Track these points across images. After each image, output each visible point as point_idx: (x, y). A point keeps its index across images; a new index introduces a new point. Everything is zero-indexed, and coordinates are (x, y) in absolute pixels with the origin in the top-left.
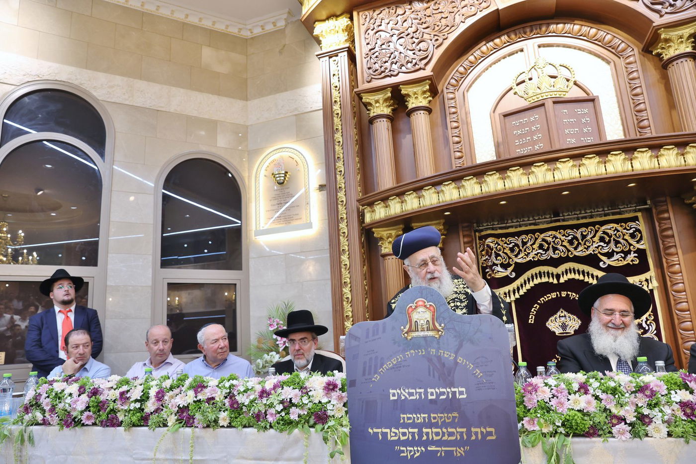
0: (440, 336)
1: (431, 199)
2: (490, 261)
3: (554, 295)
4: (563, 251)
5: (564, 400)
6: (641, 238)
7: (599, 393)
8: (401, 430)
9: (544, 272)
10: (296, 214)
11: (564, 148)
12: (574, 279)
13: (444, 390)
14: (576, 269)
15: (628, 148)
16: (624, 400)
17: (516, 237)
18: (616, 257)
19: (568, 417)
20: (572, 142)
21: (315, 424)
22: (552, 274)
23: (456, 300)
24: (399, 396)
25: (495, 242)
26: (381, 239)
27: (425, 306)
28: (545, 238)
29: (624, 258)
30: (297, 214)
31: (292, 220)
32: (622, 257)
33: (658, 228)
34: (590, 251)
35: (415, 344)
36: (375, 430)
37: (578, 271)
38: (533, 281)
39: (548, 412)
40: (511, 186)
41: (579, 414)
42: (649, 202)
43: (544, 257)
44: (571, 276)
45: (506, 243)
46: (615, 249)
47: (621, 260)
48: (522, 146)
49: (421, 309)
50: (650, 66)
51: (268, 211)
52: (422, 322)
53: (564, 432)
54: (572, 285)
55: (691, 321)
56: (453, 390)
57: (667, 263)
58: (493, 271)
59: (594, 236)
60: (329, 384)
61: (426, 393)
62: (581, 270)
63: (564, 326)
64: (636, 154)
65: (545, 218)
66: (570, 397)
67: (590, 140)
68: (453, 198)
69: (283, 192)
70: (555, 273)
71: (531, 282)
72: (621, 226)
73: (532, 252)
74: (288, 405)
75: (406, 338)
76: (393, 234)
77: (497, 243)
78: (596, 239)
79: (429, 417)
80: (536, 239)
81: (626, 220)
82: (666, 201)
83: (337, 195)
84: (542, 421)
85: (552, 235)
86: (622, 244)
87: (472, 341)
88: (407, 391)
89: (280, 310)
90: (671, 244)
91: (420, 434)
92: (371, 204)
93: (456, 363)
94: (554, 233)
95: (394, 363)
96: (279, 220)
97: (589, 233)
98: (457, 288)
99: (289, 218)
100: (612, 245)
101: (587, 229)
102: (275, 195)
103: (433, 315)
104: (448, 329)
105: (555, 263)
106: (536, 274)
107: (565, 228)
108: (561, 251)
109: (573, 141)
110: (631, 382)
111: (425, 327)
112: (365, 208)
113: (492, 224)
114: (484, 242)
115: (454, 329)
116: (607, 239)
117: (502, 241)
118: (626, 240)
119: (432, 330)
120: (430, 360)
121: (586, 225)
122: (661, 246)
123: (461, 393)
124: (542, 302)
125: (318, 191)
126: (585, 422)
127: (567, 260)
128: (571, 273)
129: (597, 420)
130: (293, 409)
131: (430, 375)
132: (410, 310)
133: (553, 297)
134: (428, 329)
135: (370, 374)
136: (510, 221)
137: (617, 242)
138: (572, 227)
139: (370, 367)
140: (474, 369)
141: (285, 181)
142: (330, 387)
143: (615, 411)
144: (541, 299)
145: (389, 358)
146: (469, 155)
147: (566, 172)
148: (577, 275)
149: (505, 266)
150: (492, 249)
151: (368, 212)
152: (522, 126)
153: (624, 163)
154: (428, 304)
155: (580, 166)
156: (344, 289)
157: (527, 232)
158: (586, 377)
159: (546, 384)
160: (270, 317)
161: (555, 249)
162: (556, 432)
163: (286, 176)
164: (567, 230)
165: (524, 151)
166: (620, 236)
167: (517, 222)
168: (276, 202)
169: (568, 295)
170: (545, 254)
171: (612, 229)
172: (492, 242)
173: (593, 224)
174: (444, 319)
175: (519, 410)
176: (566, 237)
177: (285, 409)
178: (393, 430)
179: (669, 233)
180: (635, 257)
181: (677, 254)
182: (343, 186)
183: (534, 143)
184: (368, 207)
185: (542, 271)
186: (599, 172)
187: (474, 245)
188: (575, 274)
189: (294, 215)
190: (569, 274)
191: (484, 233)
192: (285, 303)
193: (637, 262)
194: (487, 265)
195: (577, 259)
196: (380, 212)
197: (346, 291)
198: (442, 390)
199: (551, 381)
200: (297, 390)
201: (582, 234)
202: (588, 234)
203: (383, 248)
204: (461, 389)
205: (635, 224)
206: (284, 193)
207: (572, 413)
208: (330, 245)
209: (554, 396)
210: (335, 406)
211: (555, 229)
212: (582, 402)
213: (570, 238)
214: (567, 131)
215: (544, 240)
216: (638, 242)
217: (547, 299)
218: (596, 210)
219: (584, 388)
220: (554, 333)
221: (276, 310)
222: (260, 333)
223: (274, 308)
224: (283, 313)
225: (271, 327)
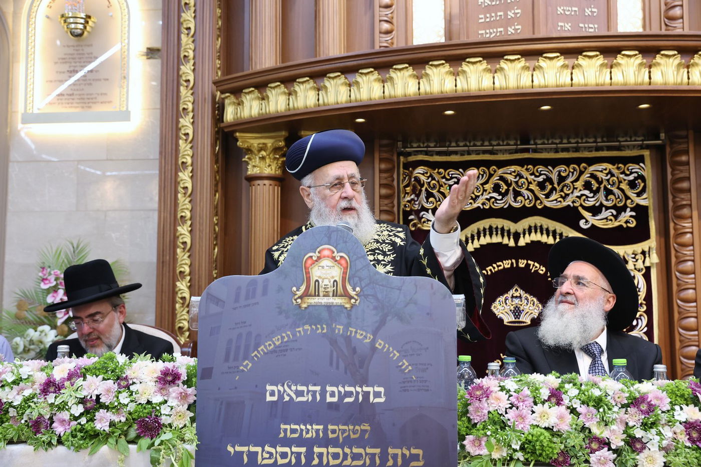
0: (353, 306)
1: (337, 94)
2: (417, 203)
3: (507, 264)
4: (528, 198)
5: (526, 411)
6: (644, 190)
7: (577, 404)
8: (280, 449)
9: (497, 228)
10: (101, 94)
11: (554, 36)
12: (539, 242)
13: (352, 389)
14: (545, 227)
15: (648, 47)
16: (610, 416)
17: (461, 170)
18: (605, 214)
19: (530, 438)
20: (566, 28)
21: (138, 437)
22: (509, 232)
23: (377, 251)
24: (281, 396)
25: (428, 175)
26: (249, 150)
27: (334, 258)
28: (505, 175)
29: (616, 217)
30: (105, 94)
31: (95, 103)
32: (613, 215)
33: (669, 177)
34: (568, 202)
35: (312, 316)
36: (238, 449)
37: (548, 231)
38: (478, 239)
39: (503, 428)
40: (465, 87)
41: (547, 434)
42: (663, 135)
43: (500, 205)
44: (536, 237)
45: (444, 177)
46: (605, 203)
47: (611, 220)
48: (489, 25)
49: (326, 262)
51: (51, 81)
52: (326, 283)
53: (522, 459)
55: (696, 317)
56: (365, 389)
57: (675, 229)
58: (420, 218)
59: (577, 180)
60: (166, 373)
61: (323, 393)
62: (551, 229)
63: (517, 312)
64: (658, 59)
65: (508, 145)
66: (535, 408)
67: (592, 29)
68: (373, 96)
69: (81, 52)
70: (512, 231)
71: (476, 241)
72: (618, 168)
73: (482, 194)
74: (93, 406)
75: (299, 306)
76: (269, 145)
77: (431, 176)
78: (579, 184)
79: (325, 430)
80: (491, 176)
81: (626, 160)
82: (687, 137)
83: (179, 69)
84: (493, 440)
85: (514, 172)
86: (615, 196)
87: (401, 318)
88: (294, 388)
89: (63, 255)
90: (684, 203)
91: (310, 455)
92: (237, 92)
93: (374, 349)
94: (518, 168)
95: (277, 343)
96: (71, 101)
97: (571, 174)
98: (379, 236)
99: (89, 99)
100: (601, 195)
101: (568, 167)
102: (65, 54)
103: (345, 273)
104: (366, 296)
105: (514, 215)
106: (484, 230)
107: (535, 162)
108: (526, 197)
109: (568, 26)
110: (622, 391)
111: (331, 290)
112: (227, 97)
113: (425, 145)
114: (412, 173)
115: (375, 296)
116: (595, 185)
117: (439, 173)
118: (622, 190)
119: (341, 296)
120: (333, 342)
121: (567, 162)
122: (671, 204)
123: (378, 395)
124: (489, 273)
125: (145, 57)
126: (553, 445)
127: (533, 212)
128: (536, 232)
129: (571, 443)
130: (101, 414)
131: (331, 364)
132: (309, 262)
133: (506, 266)
134: (335, 294)
135: (236, 359)
136: (453, 144)
137: (609, 192)
138: (546, 163)
139: (238, 348)
140: (399, 360)
141: (86, 33)
142: (168, 379)
143: (596, 431)
144: (488, 269)
145: (270, 336)
146: (403, 29)
147: (552, 75)
148: (545, 236)
150: (422, 186)
151: (230, 104)
153: (639, 70)
154: (338, 256)
155: (573, 68)
156: (179, 228)
157: (477, 164)
158: (560, 380)
159: (502, 389)
160: (42, 265)
161: (517, 194)
162: (511, 459)
163: (87, 22)
164: (538, 167)
165: (491, 33)
166: (614, 184)
167: (465, 146)
168: (66, 67)
169: (528, 265)
170: (502, 200)
171: (604, 171)
172: (423, 174)
173: (578, 161)
174: (361, 279)
175: (461, 425)
176: (536, 176)
177: (87, 412)
178: (267, 448)
179: (685, 185)
180: (631, 216)
181: (691, 217)
182: (191, 54)
183: (508, 22)
184: (232, 96)
185: (494, 226)
186: (601, 81)
187: (395, 176)
188: (542, 234)
189: (98, 94)
190: (533, 234)
191: (412, 158)
192: (72, 244)
193: (633, 224)
194: (411, 209)
195: (548, 213)
196: (251, 107)
197: (183, 232)
198: (348, 389)
199: (511, 384)
200: (111, 382)
201: (559, 175)
202: (568, 175)
203: (249, 167)
204: (377, 389)
205: (637, 166)
206: (83, 54)
207: (537, 431)
208: (161, 153)
209: (512, 406)
211: (521, 163)
212: (553, 416)
213: (541, 179)
214: (560, 10)
215: (502, 178)
216: (639, 195)
217: (496, 269)
218: (584, 141)
219: (556, 396)
220: (501, 320)
221: (55, 254)
222: (21, 292)
223: (52, 252)
224: (68, 260)
225: (45, 284)
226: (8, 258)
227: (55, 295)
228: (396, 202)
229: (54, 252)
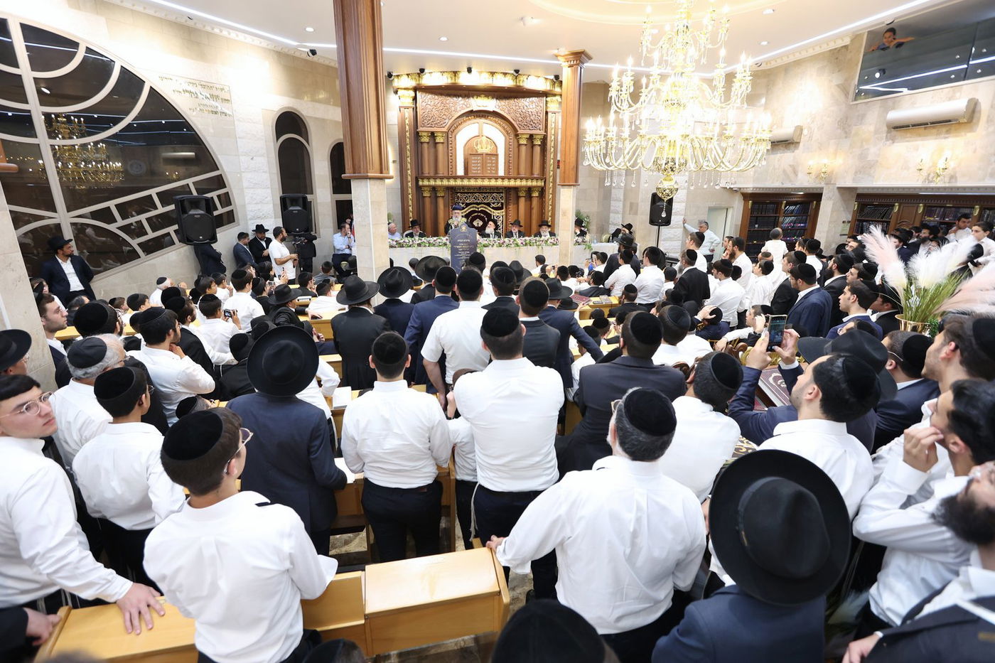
1: (445, 183)
14: (484, 206)
15: (503, 178)
17: (467, 194)
18: (495, 204)
26: (425, 191)
28: (476, 195)
32: (497, 204)
33: (508, 196)
34: (489, 201)
44: (482, 209)
46: (495, 202)
50: (516, 140)
54: (482, 211)
57: (508, 207)
63: (478, 224)
72: (498, 194)
73: (471, 199)
78: (491, 198)
81: (500, 193)
82: (512, 189)
85: (478, 195)
86: (497, 200)
90: (510, 202)
92: (422, 178)
100: (495, 200)
105: (478, 204)
107: (482, 193)
112: (419, 179)
114: (457, 194)
116: (494, 198)
117: (463, 195)
118: (499, 199)
121: (489, 193)
122: (508, 202)
125: (393, 163)
127: (482, 203)
138: (484, 193)
147: (486, 183)
149: (463, 204)
151: (420, 181)
152: (475, 160)
153: (501, 182)
155: (490, 181)
157: (471, 193)
161: (478, 199)
166: (497, 198)
169: (480, 214)
170: (475, 201)
172: (460, 195)
179: (511, 199)
180: (500, 204)
181: (511, 205)
186: (495, 184)
187: (453, 195)
191: (457, 191)
193: (500, 206)
195: (484, 204)
196: (426, 183)
201: (487, 195)
203: (424, 195)
205: (502, 194)
210: (448, 243)
211: (479, 193)
213: (483, 196)
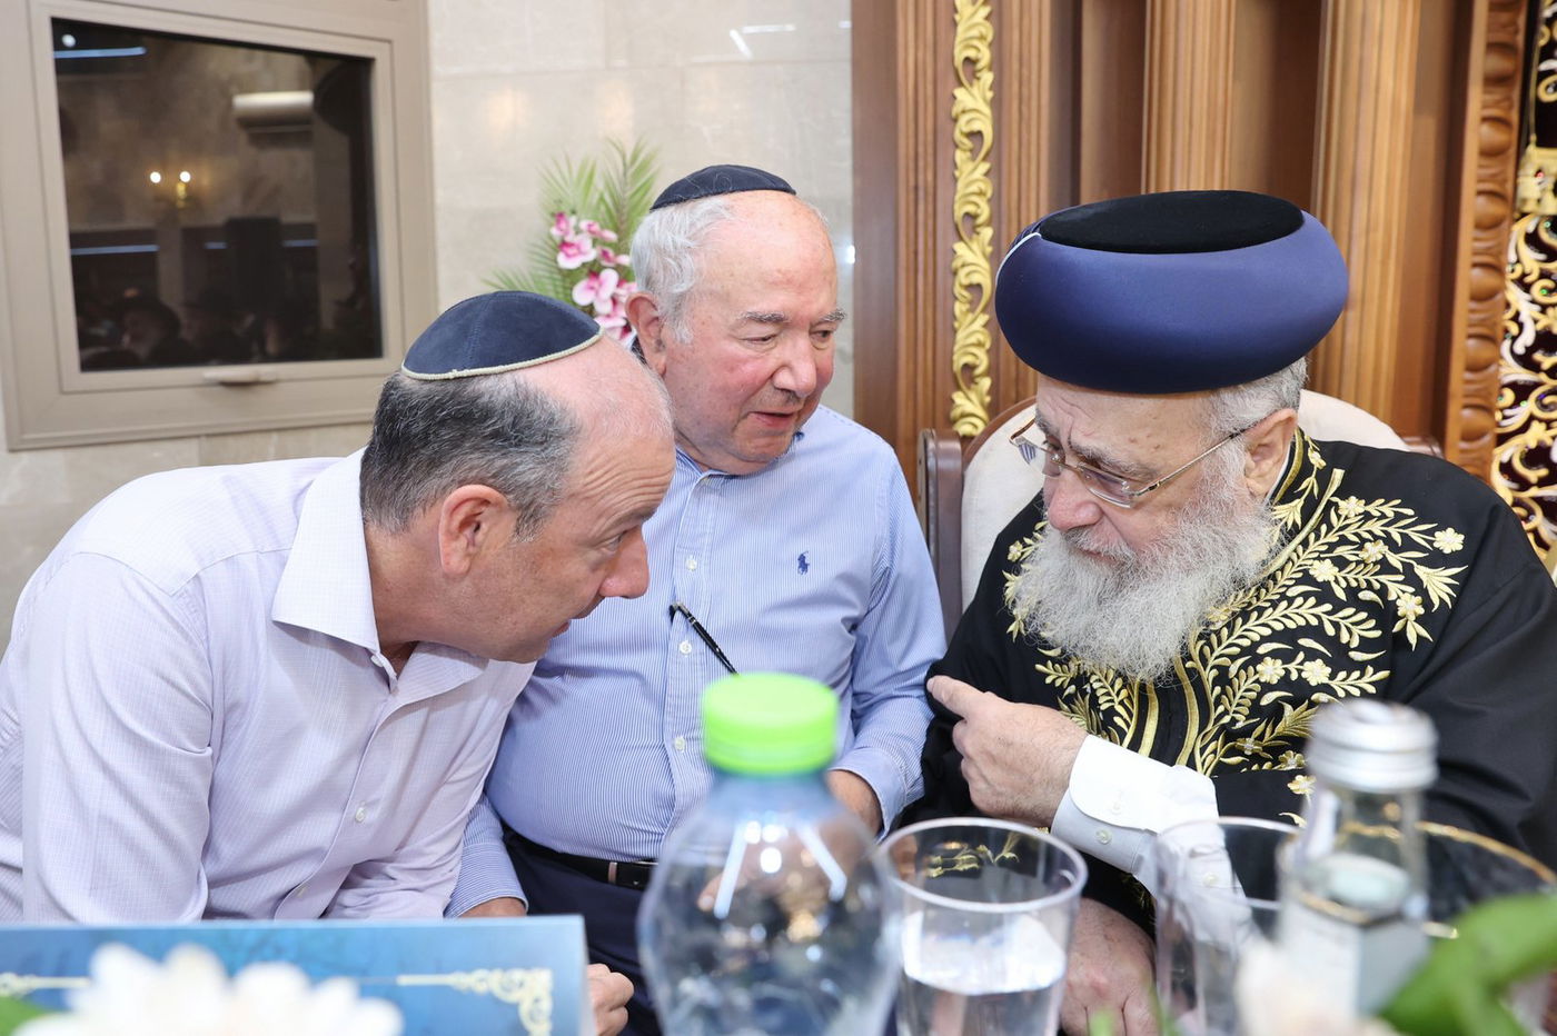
89: (599, 183)
156: (960, 94)
160: (555, 209)
192: (624, 157)
197: (971, 104)
221: (579, 180)
222: (501, 279)
223: (570, 172)
224: (612, 196)
225: (568, 256)
226: (441, 196)
227: (595, 284)
228: (1522, 21)
229: (575, 174)
